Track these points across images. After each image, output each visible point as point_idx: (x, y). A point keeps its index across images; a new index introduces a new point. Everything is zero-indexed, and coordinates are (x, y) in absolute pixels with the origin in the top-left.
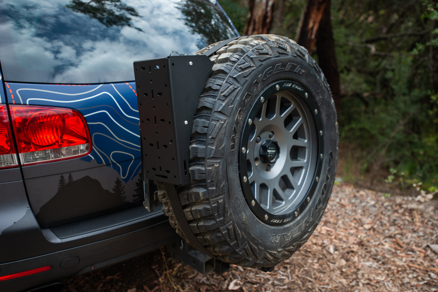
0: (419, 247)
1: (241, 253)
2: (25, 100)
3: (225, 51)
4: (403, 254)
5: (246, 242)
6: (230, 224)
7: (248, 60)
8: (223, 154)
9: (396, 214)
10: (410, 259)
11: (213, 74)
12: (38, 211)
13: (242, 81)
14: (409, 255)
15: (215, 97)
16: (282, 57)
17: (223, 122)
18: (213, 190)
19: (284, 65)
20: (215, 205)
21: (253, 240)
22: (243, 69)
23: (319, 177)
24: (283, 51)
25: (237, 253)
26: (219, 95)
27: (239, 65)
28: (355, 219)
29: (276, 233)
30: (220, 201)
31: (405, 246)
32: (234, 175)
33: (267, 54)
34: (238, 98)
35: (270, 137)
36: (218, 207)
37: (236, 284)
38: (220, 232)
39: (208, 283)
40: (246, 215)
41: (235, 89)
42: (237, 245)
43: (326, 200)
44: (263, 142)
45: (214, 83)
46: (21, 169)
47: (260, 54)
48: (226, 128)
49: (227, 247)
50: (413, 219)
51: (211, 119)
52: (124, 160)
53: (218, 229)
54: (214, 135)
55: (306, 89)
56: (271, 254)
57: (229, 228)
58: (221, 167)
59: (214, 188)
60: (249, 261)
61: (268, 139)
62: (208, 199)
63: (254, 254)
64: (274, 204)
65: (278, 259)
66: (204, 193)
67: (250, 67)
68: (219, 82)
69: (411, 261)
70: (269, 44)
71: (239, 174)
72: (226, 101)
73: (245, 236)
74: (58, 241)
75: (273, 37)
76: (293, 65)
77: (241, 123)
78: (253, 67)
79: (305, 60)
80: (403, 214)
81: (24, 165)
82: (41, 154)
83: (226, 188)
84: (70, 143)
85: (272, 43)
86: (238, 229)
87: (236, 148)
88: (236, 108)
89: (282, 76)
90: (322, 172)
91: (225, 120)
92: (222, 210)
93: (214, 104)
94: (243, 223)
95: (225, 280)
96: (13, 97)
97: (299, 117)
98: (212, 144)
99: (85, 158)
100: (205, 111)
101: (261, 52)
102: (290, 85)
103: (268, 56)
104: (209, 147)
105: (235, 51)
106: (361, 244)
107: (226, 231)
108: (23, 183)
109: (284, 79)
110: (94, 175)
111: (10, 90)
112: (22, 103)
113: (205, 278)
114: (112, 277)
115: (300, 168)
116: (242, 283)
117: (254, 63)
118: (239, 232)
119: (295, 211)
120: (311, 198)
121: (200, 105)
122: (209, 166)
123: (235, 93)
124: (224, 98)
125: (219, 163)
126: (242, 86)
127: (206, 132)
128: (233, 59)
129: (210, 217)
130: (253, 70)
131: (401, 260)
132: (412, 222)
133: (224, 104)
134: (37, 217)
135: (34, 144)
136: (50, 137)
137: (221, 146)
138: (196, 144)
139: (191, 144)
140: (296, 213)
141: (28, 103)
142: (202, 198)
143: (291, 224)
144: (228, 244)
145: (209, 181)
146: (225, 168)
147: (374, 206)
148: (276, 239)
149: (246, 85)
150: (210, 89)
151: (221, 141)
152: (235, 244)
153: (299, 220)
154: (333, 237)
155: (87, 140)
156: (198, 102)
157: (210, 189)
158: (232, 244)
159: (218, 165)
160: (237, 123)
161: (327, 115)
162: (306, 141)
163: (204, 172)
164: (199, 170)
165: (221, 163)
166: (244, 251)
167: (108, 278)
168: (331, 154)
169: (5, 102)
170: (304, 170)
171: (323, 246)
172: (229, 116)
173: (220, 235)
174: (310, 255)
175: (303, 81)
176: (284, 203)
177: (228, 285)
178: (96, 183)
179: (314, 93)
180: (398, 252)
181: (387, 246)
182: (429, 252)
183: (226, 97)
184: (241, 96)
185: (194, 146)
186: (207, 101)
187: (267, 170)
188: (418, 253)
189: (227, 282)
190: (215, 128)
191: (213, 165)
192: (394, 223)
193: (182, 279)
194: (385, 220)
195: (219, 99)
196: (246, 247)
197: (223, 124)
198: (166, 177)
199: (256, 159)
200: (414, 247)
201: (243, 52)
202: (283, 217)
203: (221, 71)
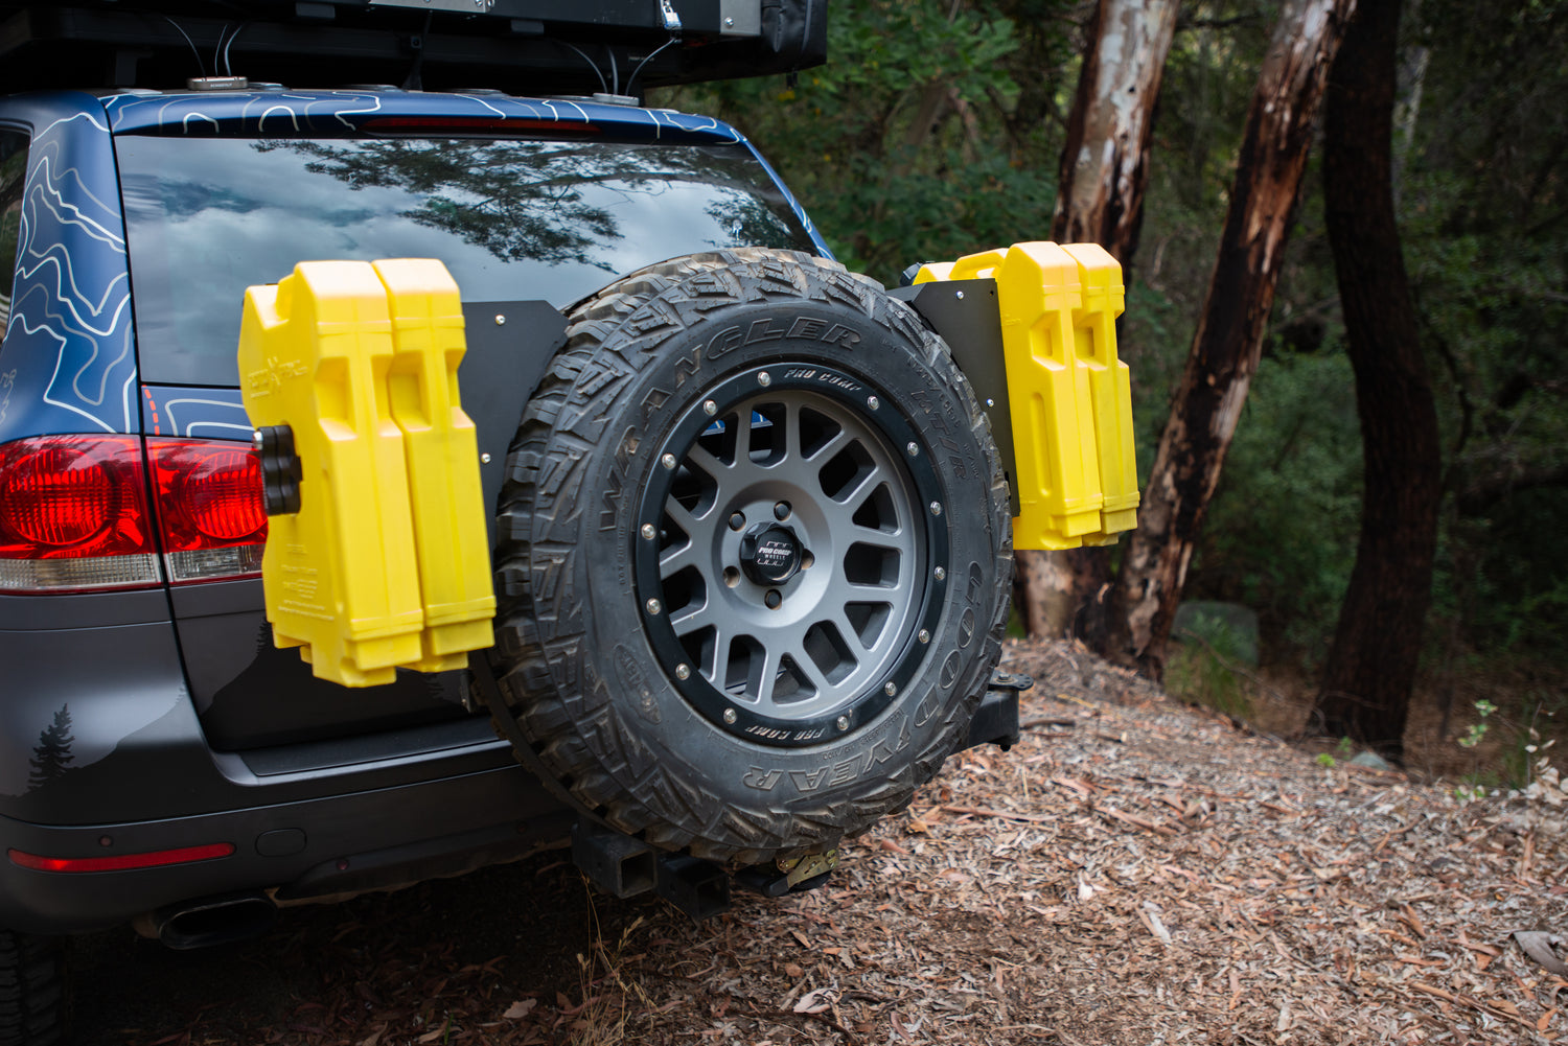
0: (1482, 939)
1: (645, 800)
2: (182, 425)
4: (1415, 957)
5: (657, 770)
6: (604, 716)
7: (663, 308)
8: (577, 534)
9: (1457, 846)
10: (1432, 969)
11: (567, 345)
12: (208, 702)
13: (637, 360)
14: (1434, 959)
15: (560, 397)
16: (774, 303)
17: (577, 458)
18: (549, 623)
19: (784, 320)
20: (559, 660)
21: (680, 767)
22: (644, 333)
23: (932, 633)
24: (776, 287)
25: (633, 800)
26: (574, 393)
27: (636, 321)
28: (1294, 852)
29: (766, 764)
30: (568, 652)
31: (1431, 936)
32: (616, 589)
33: (725, 294)
34: (625, 401)
35: (779, 517)
36: (565, 667)
37: (820, 1000)
38: (576, 733)
39: (739, 994)
40: (658, 698)
41: (616, 379)
42: (627, 773)
44: (751, 526)
45: (567, 366)
46: (168, 594)
47: (701, 295)
48: (585, 471)
49: (602, 779)
50: (1511, 863)
51: (546, 451)
53: (570, 724)
54: (552, 487)
55: (870, 386)
56: (744, 817)
57: (601, 724)
58: (570, 566)
59: (553, 618)
60: (677, 827)
61: (774, 520)
62: (538, 646)
63: (688, 810)
64: (780, 693)
66: (528, 633)
67: (666, 326)
68: (578, 362)
69: (1433, 978)
70: (733, 269)
71: (636, 589)
72: (590, 407)
73: (651, 752)
74: (250, 780)
75: (756, 254)
76: (813, 323)
77: (640, 464)
78: (675, 325)
79: (862, 312)
80: (1483, 847)
81: (175, 584)
82: (218, 561)
83: (587, 626)
86: (625, 728)
87: (622, 523)
88: (618, 425)
89: (781, 350)
90: (945, 617)
91: (585, 453)
92: (575, 676)
93: (557, 413)
94: (642, 718)
96: (156, 420)
98: (548, 510)
100: (537, 433)
101: (703, 289)
102: (810, 375)
103: (724, 300)
104: (540, 515)
105: (638, 289)
107: (594, 733)
108: (171, 630)
109: (786, 358)
111: (152, 403)
112: (176, 433)
113: (738, 981)
114: (477, 968)
115: (881, 607)
116: (835, 999)
117: (679, 316)
118: (632, 738)
119: (839, 714)
120: (900, 690)
121: (527, 417)
122: (537, 563)
123: (615, 390)
124: (585, 400)
125: (567, 556)
126: (639, 371)
127: (532, 479)
128: (623, 308)
129: (549, 693)
130: (673, 335)
131: (1399, 972)
132: (1505, 872)
133: (582, 414)
134: (204, 717)
135: (201, 533)
137: (571, 511)
138: (514, 510)
139: (501, 510)
140: (841, 719)
141: (189, 434)
142: (523, 642)
143: (825, 748)
144: (603, 770)
145: (539, 599)
146: (583, 570)
147: (1388, 818)
148: (764, 779)
149: (649, 370)
150: (554, 379)
151: (573, 504)
152: (622, 770)
153: (855, 742)
154: (1184, 894)
156: (524, 410)
157: (542, 619)
158: (614, 771)
159: (561, 561)
160: (624, 461)
161: (954, 461)
162: (898, 532)
163: (526, 577)
164: (516, 571)
165: (572, 559)
166: (652, 795)
168: (975, 570)
169: (138, 431)
170: (892, 613)
172: (596, 444)
173: (577, 741)
175: (858, 364)
176: (817, 695)
177: (795, 1001)
179: (900, 399)
180: (1397, 948)
182: (1510, 956)
183: (590, 397)
184: (635, 396)
185: (509, 514)
186: (545, 409)
187: (770, 606)
188: (1470, 956)
189: (793, 993)
190: (557, 471)
191: (550, 561)
194: (1404, 856)
195: (570, 403)
196: (657, 783)
197: (577, 462)
199: (731, 572)
200: (1463, 939)
202: (794, 727)
203: (586, 338)
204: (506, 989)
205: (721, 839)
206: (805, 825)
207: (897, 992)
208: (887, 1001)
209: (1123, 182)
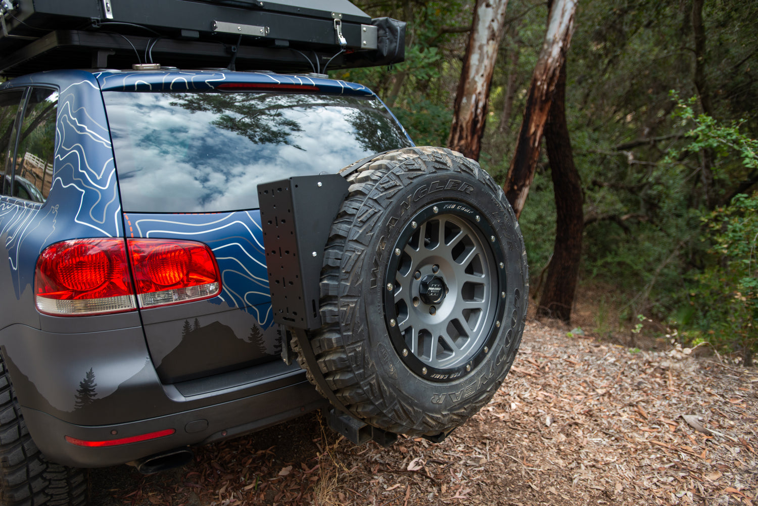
0: (669, 418)
1: (390, 415)
2: (144, 233)
3: (367, 169)
4: (647, 428)
5: (396, 401)
6: (373, 378)
7: (394, 178)
8: (360, 292)
9: (643, 376)
10: (655, 434)
11: (349, 196)
12: (159, 363)
13: (385, 203)
14: (654, 428)
15: (349, 223)
16: (440, 173)
17: (359, 253)
18: (348, 336)
19: (443, 181)
20: (353, 354)
21: (406, 399)
22: (386, 190)
23: (501, 322)
24: (441, 166)
25: (385, 416)
26: (355, 220)
27: (382, 184)
28: (585, 381)
29: (439, 391)
30: (358, 350)
31: (649, 417)
32: (376, 316)
33: (420, 170)
34: (379, 224)
35: (434, 271)
36: (356, 357)
37: (417, 464)
38: (360, 387)
39: (382, 461)
40: (395, 367)
41: (376, 213)
42: (383, 405)
43: (512, 351)
44: (423, 278)
45: (350, 207)
46: (140, 313)
47: (410, 170)
48: (363, 260)
49: (371, 407)
50: (665, 382)
51: (344, 250)
52: (261, 303)
53: (357, 383)
54: (348, 268)
55: (477, 211)
56: (432, 418)
57: (372, 382)
58: (358, 307)
59: (350, 333)
60: (402, 426)
61: (432, 273)
62: (342, 347)
63: (409, 417)
64: (439, 355)
65: (444, 425)
66: (338, 340)
67: (396, 186)
68: (356, 205)
69: (656, 437)
70: (422, 157)
71: (385, 316)
72: (364, 228)
73: (394, 393)
74: (181, 399)
75: (429, 150)
76: (456, 183)
77: (385, 254)
78: (400, 186)
79: (473, 176)
80: (653, 375)
81: (143, 308)
82: (162, 296)
83: (365, 334)
84: (198, 282)
85: (426, 157)
86: (383, 384)
87: (379, 284)
88: (377, 236)
89: (442, 195)
90: (505, 314)
91: (363, 251)
92: (361, 361)
93: (349, 231)
94: (391, 377)
95: (404, 458)
96: (131, 230)
97: (473, 246)
98: (347, 280)
99: (214, 300)
100: (338, 241)
101: (411, 167)
102: (453, 207)
103: (420, 173)
104: (343, 283)
105: (379, 168)
106: (589, 414)
107: (368, 387)
108: (141, 329)
109: (445, 199)
110: (223, 320)
111: (129, 222)
112: (141, 236)
113: (379, 455)
114: (264, 452)
115: (476, 311)
116: (424, 463)
117: (401, 181)
118: (386, 388)
119: (466, 364)
120: (490, 349)
121: (333, 233)
122: (342, 306)
123: (375, 218)
124: (361, 224)
125: (356, 302)
126: (385, 209)
127: (338, 265)
128: (375, 178)
129: (346, 369)
130: (399, 190)
131: (643, 435)
132: (665, 386)
133: (361, 231)
134: (158, 370)
135: (155, 284)
136: (173, 275)
137: (358, 280)
138: (328, 280)
139: (321, 280)
140: (468, 366)
141: (148, 236)
142: (335, 345)
143: (462, 380)
144: (372, 403)
145: (343, 324)
146: (363, 308)
147: (614, 364)
148: (439, 399)
149: (390, 208)
150: (345, 213)
151: (358, 276)
152: (381, 403)
153: (473, 376)
154: (552, 405)
155: (216, 278)
156: (331, 229)
157: (345, 334)
158: (377, 403)
159: (354, 305)
160: (379, 254)
161: (509, 243)
162: (483, 276)
163: (337, 314)
164: (331, 311)
165: (359, 303)
166: (394, 413)
167: (260, 452)
168: (517, 292)
169: (123, 235)
170: (482, 313)
171: (537, 416)
172: (368, 246)
173: (360, 391)
174: (519, 428)
175: (473, 201)
176: (454, 354)
177: (407, 465)
178: (228, 330)
179: (488, 216)
180: (639, 425)
181: (625, 417)
182: (682, 425)
183: (363, 222)
184: (384, 221)
185: (325, 282)
186: (341, 228)
187: (431, 313)
188: (667, 426)
189: (405, 460)
190: (350, 261)
191: (348, 305)
192: (638, 387)
193: (349, 455)
194: (627, 382)
195: (355, 226)
196: (396, 408)
197: (360, 255)
198: (293, 320)
199: (415, 299)
200: (662, 419)
201: (387, 169)
202: (449, 372)
203: (358, 192)
204: (278, 461)
205: (421, 429)
206: (455, 417)
207: (450, 458)
208: (447, 463)
209: (479, 111)
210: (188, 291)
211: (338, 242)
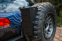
3: (40, 6)
20: (39, 39)
24: (50, 6)
27: (43, 9)
52: (17, 27)
61: (46, 23)
66: (37, 37)
68: (40, 13)
76: (52, 8)
87: (43, 27)
88: (43, 18)
91: (41, 21)
93: (39, 18)
97: (51, 18)
98: (39, 27)
99: (9, 27)
109: (50, 11)
117: (46, 8)
123: (43, 15)
125: (40, 31)
136: (2, 24)
149: (45, 13)
150: (38, 14)
153: (52, 38)
155: (10, 24)
156: (35, 17)
162: (52, 22)
164: (36, 32)
170: (51, 28)
176: (49, 35)
179: (54, 14)
181: (58, 36)
185: (35, 27)
198: (29, 34)
203: (40, 10)
210: (5, 26)
211: (37, 20)
